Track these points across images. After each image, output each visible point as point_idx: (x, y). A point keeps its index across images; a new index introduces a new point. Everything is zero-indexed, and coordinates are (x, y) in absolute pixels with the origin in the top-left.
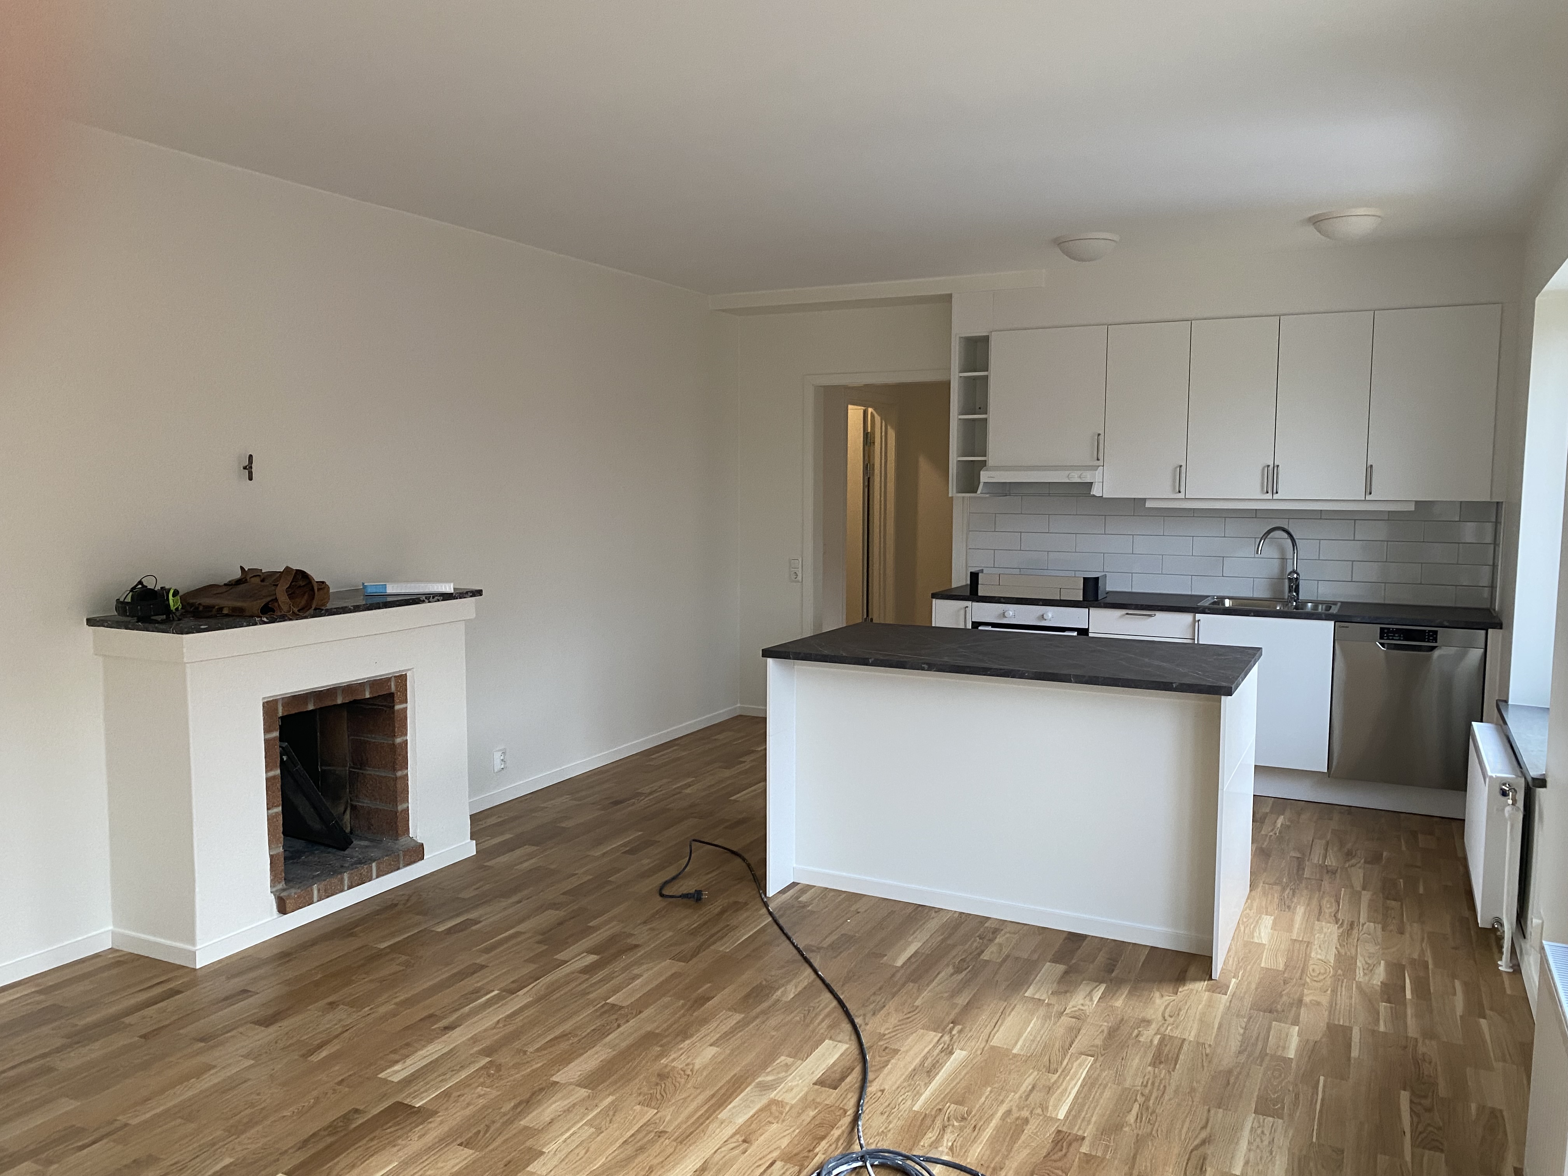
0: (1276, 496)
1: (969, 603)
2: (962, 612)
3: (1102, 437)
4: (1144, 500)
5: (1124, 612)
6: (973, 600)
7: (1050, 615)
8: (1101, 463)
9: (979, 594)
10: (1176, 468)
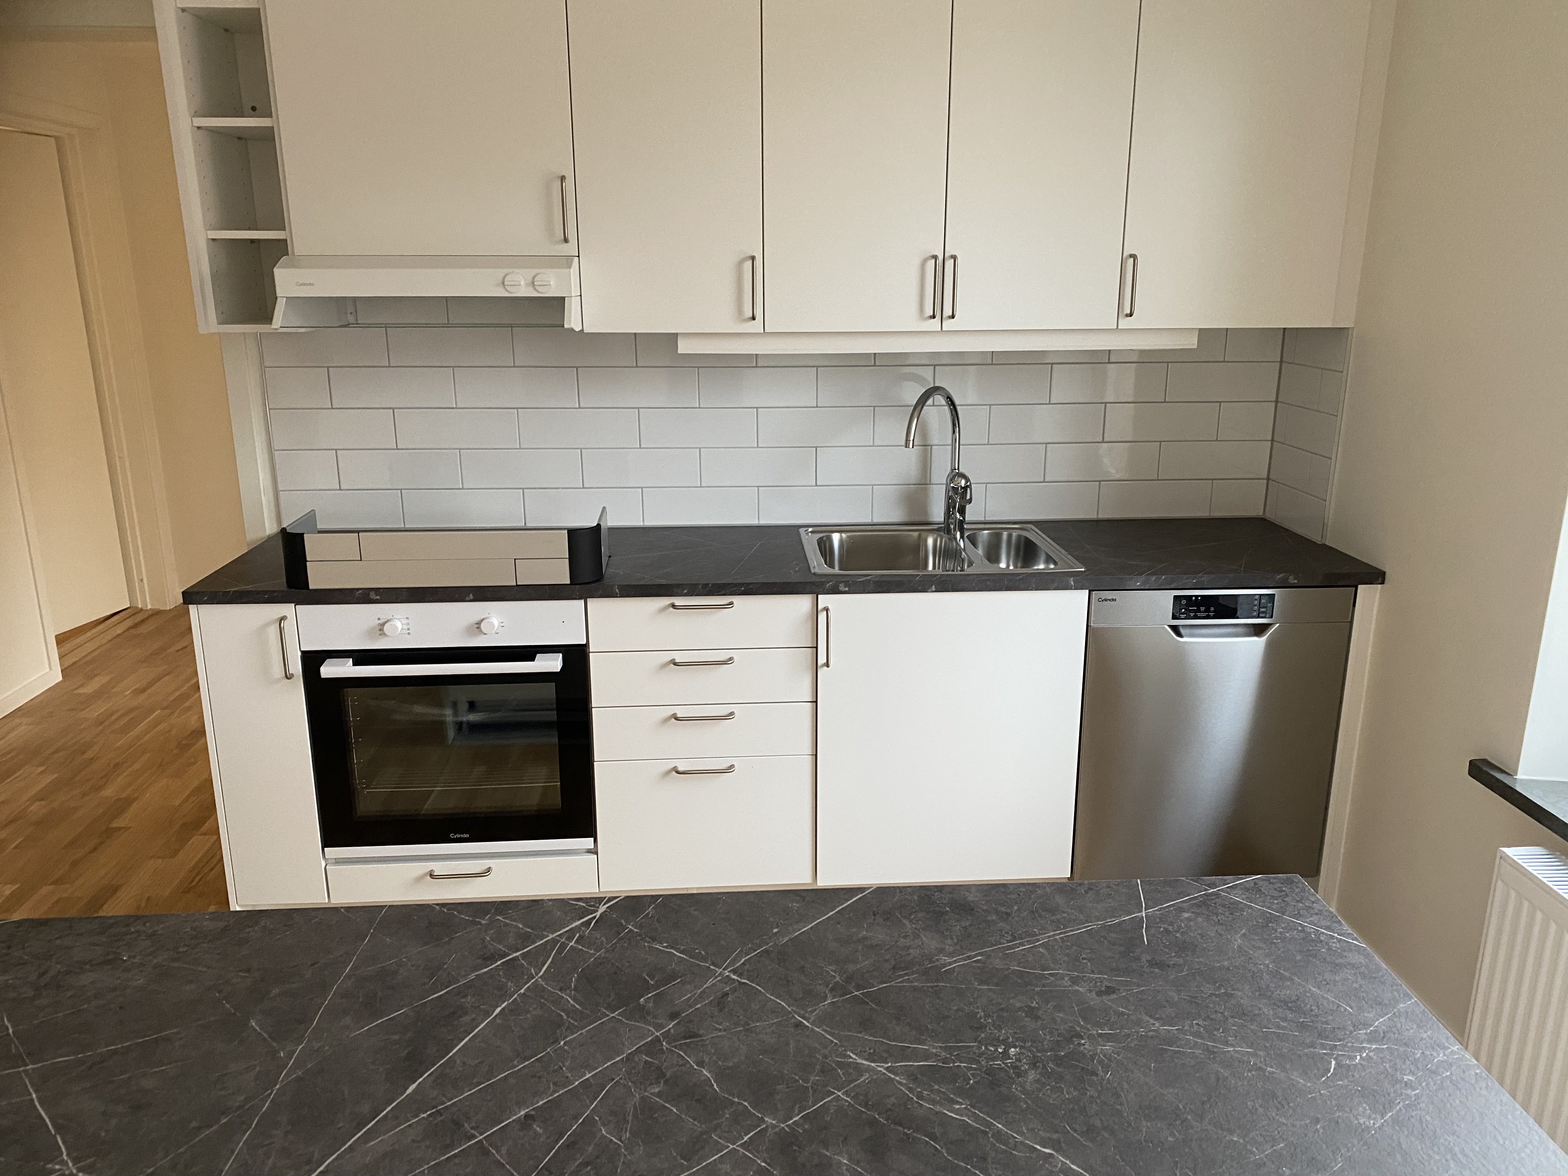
0: (948, 325)
1: (287, 609)
2: (273, 631)
3: (569, 184)
4: (673, 338)
5: (666, 601)
6: (298, 602)
7: (496, 622)
8: (570, 249)
9: (311, 587)
10: (741, 262)
